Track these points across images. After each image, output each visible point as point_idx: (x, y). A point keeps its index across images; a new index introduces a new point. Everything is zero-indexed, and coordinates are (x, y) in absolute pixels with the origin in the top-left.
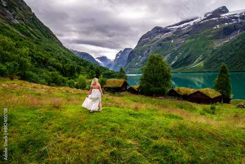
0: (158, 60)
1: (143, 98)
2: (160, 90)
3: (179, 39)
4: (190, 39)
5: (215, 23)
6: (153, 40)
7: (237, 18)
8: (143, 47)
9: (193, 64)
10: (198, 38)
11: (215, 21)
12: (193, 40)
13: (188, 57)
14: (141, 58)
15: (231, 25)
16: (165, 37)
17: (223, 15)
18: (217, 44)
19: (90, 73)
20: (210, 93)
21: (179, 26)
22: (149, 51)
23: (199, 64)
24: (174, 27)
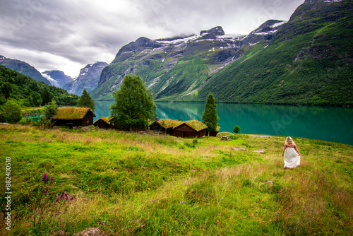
0: (136, 83)
1: (115, 133)
2: (137, 123)
3: (172, 59)
4: (184, 59)
5: (211, 45)
6: (138, 55)
7: (232, 42)
8: (124, 62)
9: (187, 92)
10: (193, 60)
11: (211, 42)
12: (187, 62)
13: (181, 82)
14: (120, 79)
15: (226, 50)
16: (154, 54)
17: (219, 37)
18: (213, 70)
19: (30, 96)
20: (196, 125)
21: (171, 42)
22: (132, 69)
23: (192, 92)
24: (165, 42)
